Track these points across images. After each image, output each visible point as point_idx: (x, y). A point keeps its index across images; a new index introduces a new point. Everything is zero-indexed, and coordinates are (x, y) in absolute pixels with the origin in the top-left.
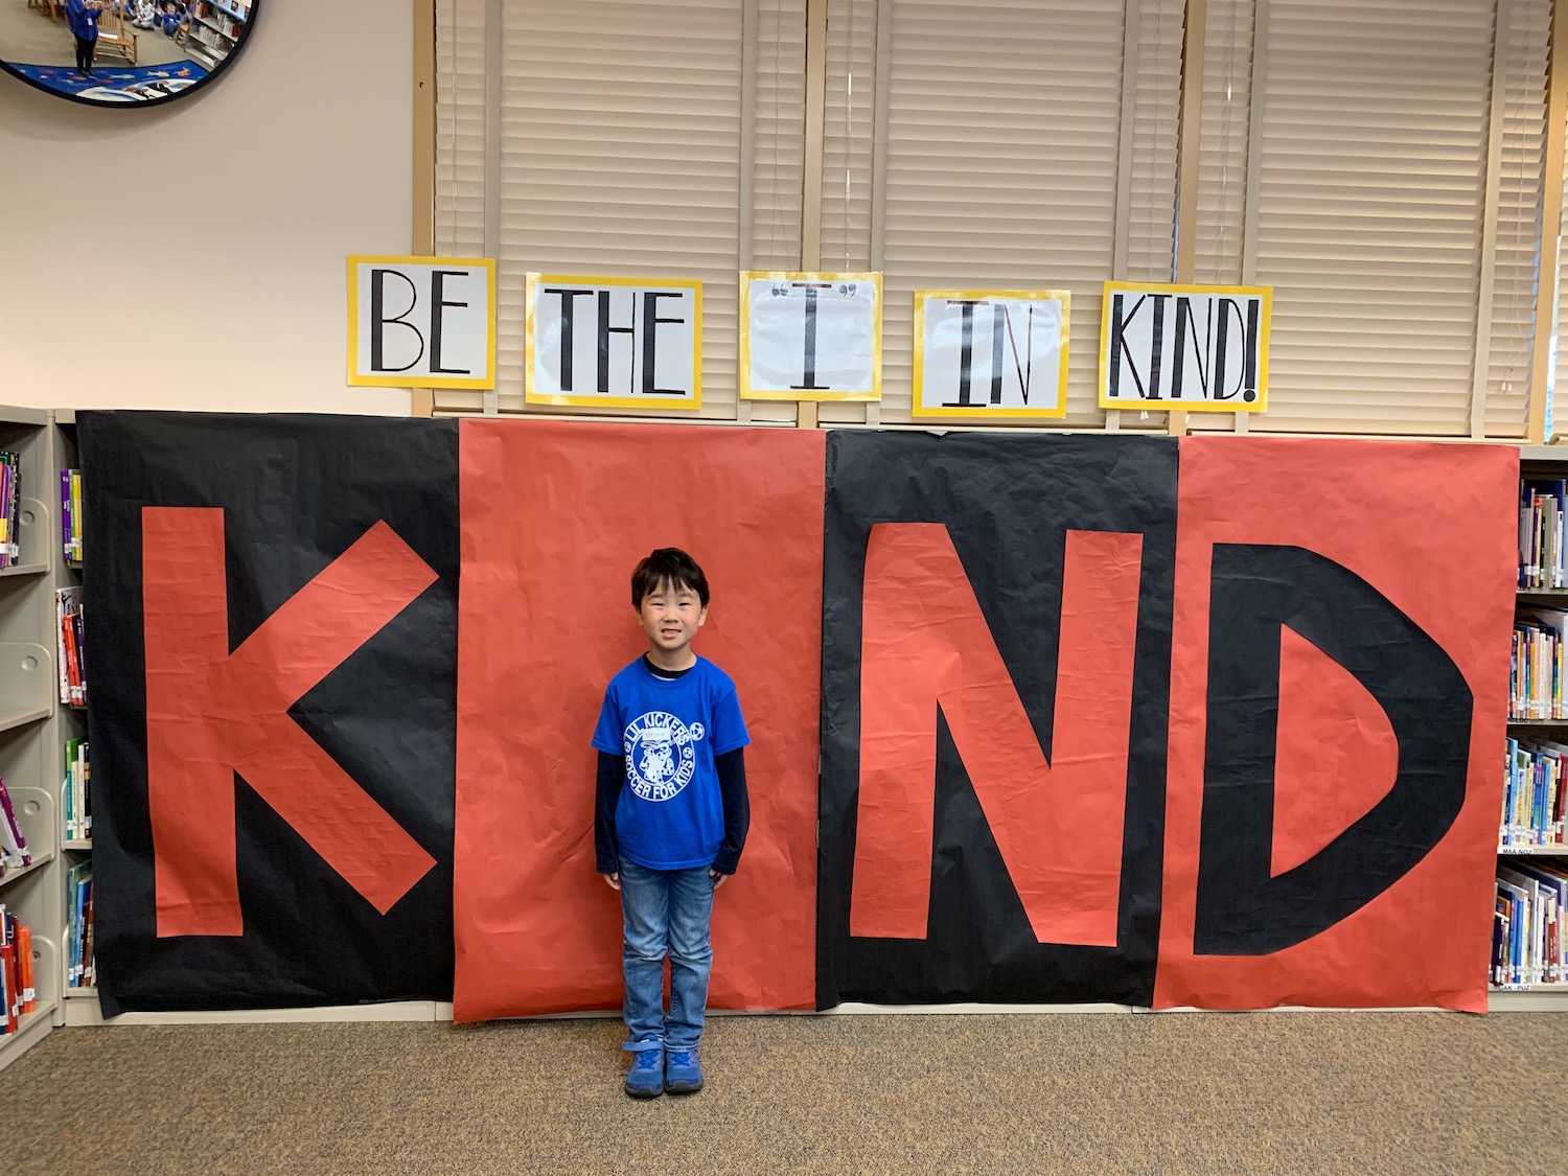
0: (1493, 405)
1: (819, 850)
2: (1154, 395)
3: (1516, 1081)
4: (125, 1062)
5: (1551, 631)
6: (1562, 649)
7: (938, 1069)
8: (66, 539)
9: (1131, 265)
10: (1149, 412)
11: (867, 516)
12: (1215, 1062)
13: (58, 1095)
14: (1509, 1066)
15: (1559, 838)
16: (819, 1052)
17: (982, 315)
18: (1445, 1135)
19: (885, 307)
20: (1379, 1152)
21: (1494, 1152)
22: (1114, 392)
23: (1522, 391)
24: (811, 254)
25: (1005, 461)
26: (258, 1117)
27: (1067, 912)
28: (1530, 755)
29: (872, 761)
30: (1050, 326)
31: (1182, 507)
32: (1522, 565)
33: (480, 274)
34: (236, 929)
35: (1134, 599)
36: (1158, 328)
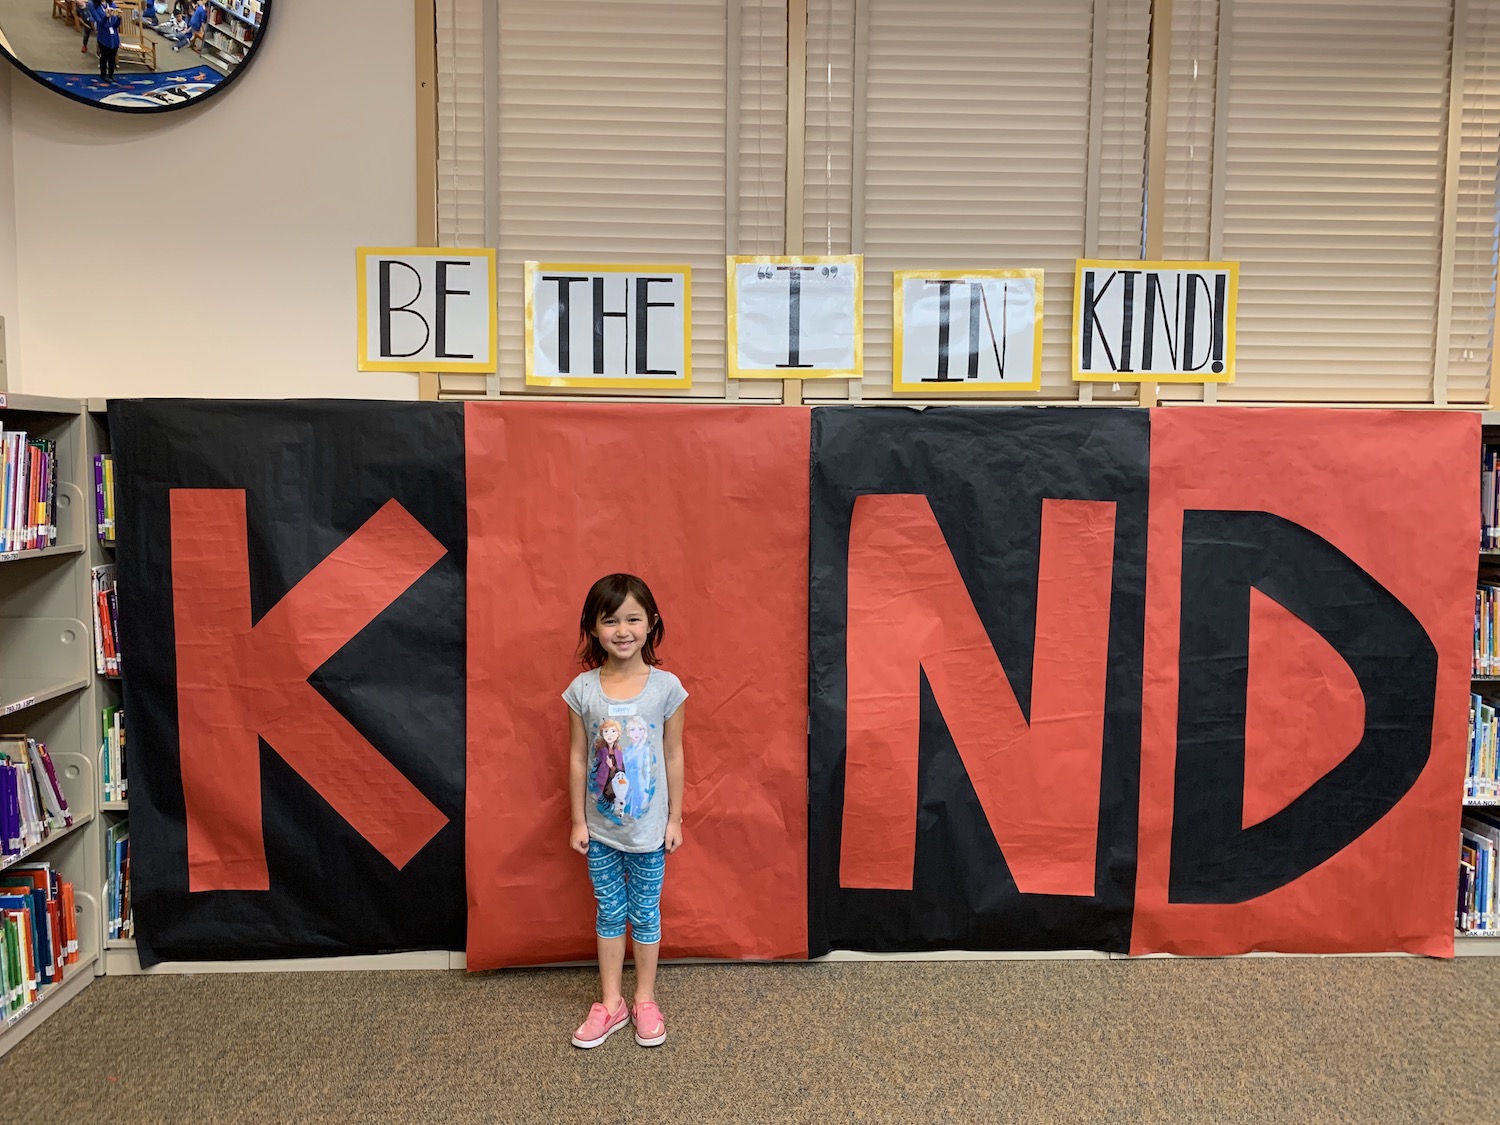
0: (1454, 372)
1: (809, 806)
2: (1125, 367)
3: (1482, 1023)
4: (163, 1009)
7: (925, 1013)
8: (100, 520)
9: (1101, 244)
10: (1121, 384)
11: (851, 488)
12: (1191, 1006)
13: (102, 1039)
14: (1475, 1010)
16: (812, 997)
17: (959, 294)
18: (1414, 1076)
19: (865, 287)
20: (1350, 1092)
21: (1461, 1091)
22: (1087, 366)
23: (1483, 358)
24: (794, 239)
25: (982, 434)
26: (288, 1060)
27: (1047, 864)
28: (1493, 710)
29: (857, 723)
30: (1023, 303)
31: (1153, 476)
32: (1485, 527)
33: (481, 263)
34: (263, 884)
35: (1108, 564)
36: (1128, 303)
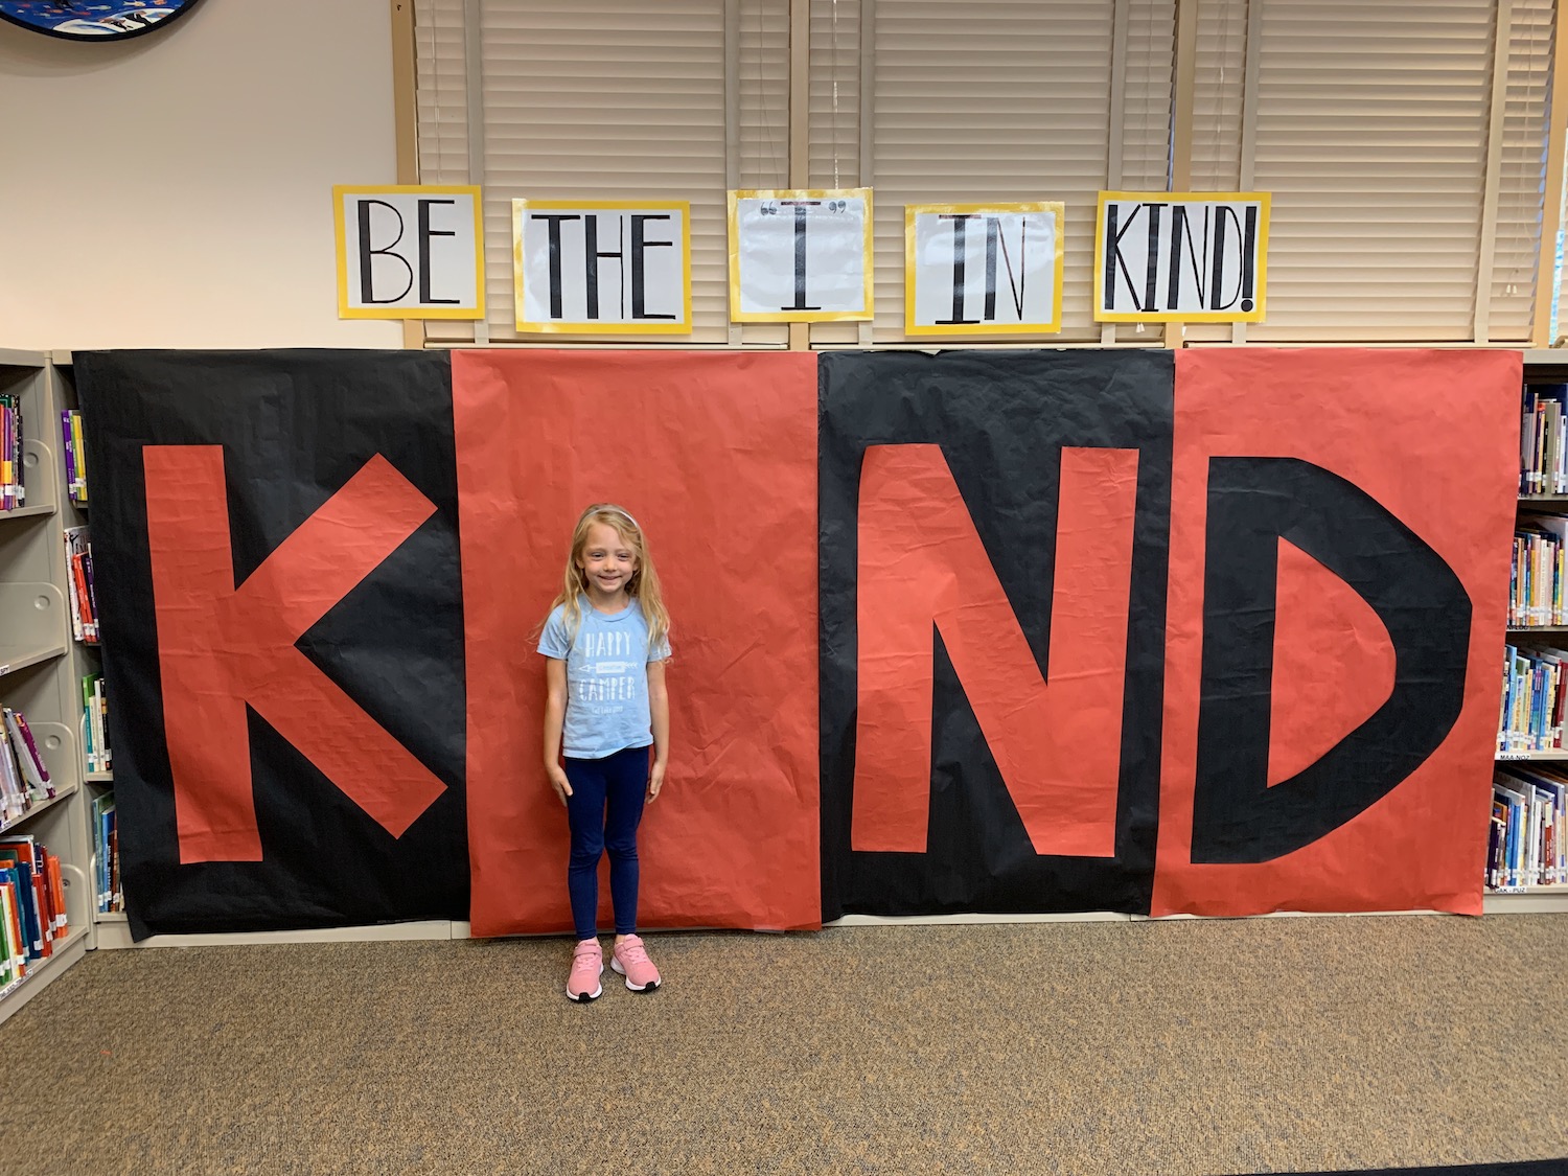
0: (1497, 308)
2: (1150, 307)
3: (1508, 981)
4: (156, 983)
5: (1553, 537)
6: (1563, 556)
7: (939, 978)
8: (70, 479)
9: (1126, 174)
10: (1145, 324)
11: (860, 438)
12: (1212, 966)
13: (94, 1014)
14: (1503, 967)
15: (1557, 744)
16: (824, 962)
17: (975, 229)
18: (1437, 1033)
19: (875, 223)
20: (1372, 1050)
21: (1485, 1049)
22: (1110, 305)
23: (1527, 293)
24: (800, 172)
25: (998, 379)
26: (286, 1032)
27: (1066, 825)
28: (1529, 661)
29: (869, 683)
30: (1043, 239)
31: (1178, 421)
32: (1524, 472)
33: (466, 202)
34: (257, 856)
35: (1129, 515)
36: (1154, 238)
